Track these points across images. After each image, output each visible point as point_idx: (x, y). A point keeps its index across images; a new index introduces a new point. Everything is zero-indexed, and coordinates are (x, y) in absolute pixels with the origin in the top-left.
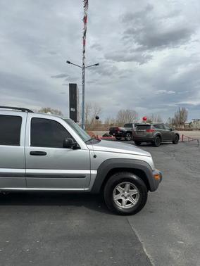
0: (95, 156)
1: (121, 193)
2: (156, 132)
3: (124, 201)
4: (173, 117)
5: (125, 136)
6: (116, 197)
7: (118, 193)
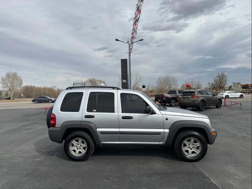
0: (167, 119)
1: (188, 146)
2: (201, 97)
3: (190, 151)
4: (212, 81)
5: (170, 102)
6: (184, 149)
7: (185, 145)
